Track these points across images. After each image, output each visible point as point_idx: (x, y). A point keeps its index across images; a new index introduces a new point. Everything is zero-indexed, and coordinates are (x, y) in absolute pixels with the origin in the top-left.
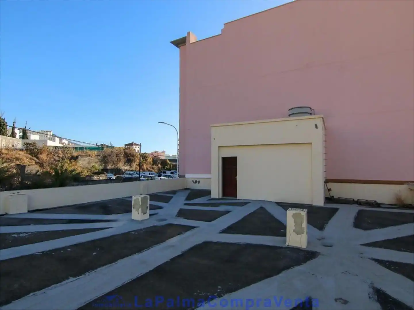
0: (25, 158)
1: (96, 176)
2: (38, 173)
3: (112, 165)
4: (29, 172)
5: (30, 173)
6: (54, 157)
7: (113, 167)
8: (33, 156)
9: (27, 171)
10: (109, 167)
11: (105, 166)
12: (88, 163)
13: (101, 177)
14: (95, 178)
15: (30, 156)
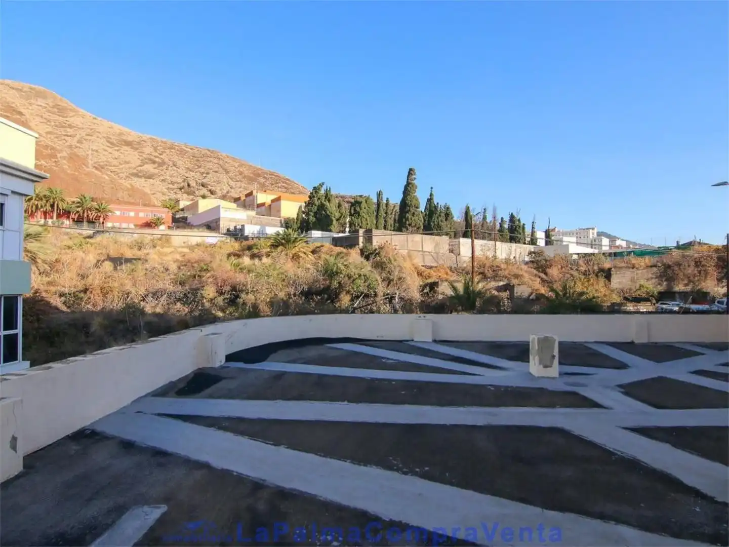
0: (526, 275)
1: (632, 305)
2: (531, 297)
3: (686, 285)
4: (519, 294)
5: (520, 296)
6: (572, 272)
7: (689, 288)
8: (539, 271)
9: (517, 293)
10: (679, 287)
11: (670, 286)
12: (633, 280)
13: (642, 307)
14: (630, 307)
15: (535, 272)
